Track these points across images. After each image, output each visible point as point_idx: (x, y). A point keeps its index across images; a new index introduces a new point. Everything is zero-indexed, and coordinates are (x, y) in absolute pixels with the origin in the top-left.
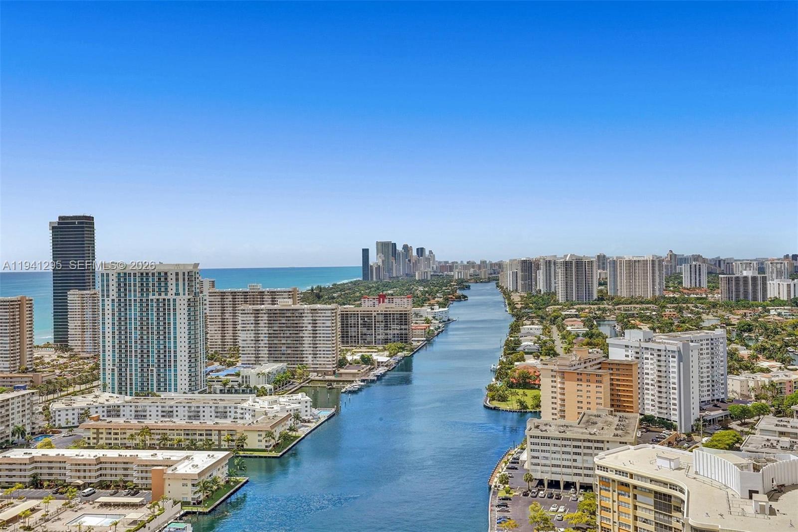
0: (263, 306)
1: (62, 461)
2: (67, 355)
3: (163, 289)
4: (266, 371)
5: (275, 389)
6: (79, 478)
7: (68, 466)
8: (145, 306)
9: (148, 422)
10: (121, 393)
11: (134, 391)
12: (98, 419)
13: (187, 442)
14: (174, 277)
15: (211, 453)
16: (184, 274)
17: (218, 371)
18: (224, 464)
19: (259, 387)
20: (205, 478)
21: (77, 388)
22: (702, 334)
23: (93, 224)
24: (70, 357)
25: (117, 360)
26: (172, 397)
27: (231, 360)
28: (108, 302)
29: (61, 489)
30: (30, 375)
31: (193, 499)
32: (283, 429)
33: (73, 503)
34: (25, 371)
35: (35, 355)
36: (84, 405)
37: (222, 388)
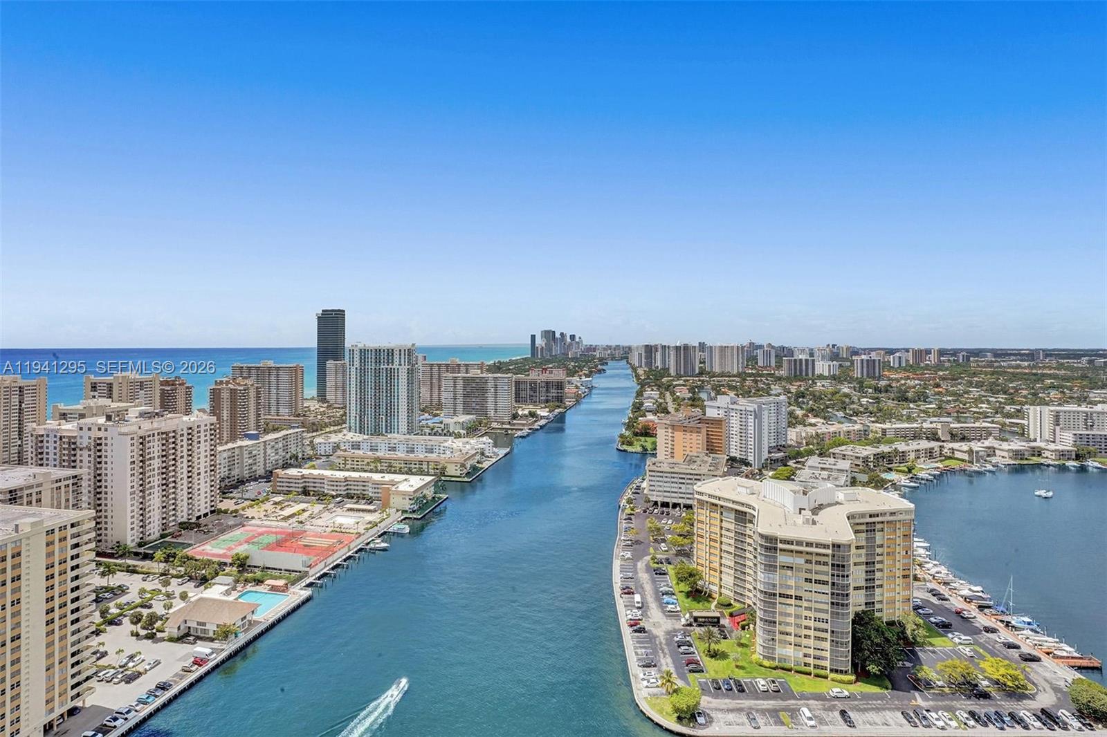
0: (459, 375)
1: (322, 478)
2: (326, 405)
3: (390, 361)
4: (461, 421)
5: (468, 433)
6: (333, 490)
7: (326, 482)
8: (377, 372)
9: (379, 454)
10: (361, 433)
11: (369, 432)
12: (345, 451)
13: (406, 469)
14: (398, 353)
15: (422, 477)
16: (405, 350)
17: (427, 420)
18: (431, 485)
19: (456, 432)
20: (419, 494)
21: (332, 428)
22: (771, 399)
23: (344, 315)
24: (328, 407)
25: (358, 410)
26: (395, 437)
27: (437, 412)
28: (353, 370)
29: (321, 497)
30: (302, 419)
31: (410, 509)
32: (473, 462)
33: (329, 507)
34: (298, 415)
35: (305, 405)
36: (336, 440)
37: (430, 432)
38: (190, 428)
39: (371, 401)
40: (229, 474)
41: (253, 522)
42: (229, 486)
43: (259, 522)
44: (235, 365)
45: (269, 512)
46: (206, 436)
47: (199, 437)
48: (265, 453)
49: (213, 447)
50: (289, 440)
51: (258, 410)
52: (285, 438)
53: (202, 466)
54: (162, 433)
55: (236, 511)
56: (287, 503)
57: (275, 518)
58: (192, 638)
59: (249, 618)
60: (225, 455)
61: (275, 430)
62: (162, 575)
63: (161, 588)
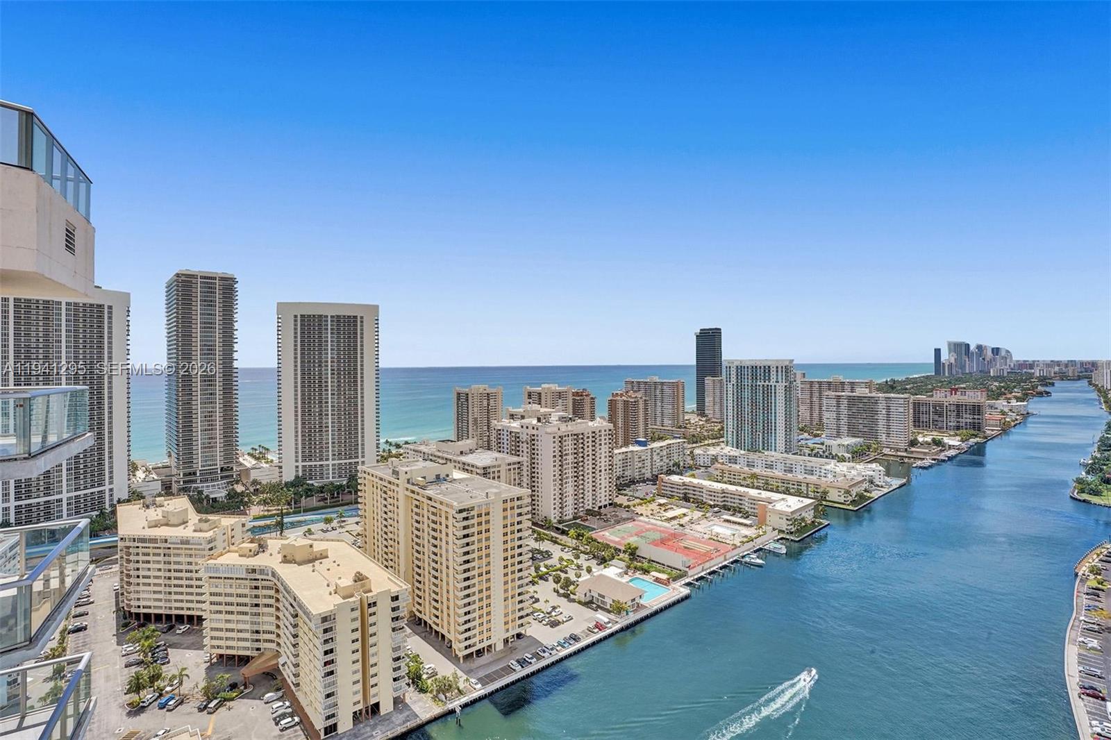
0: (843, 393)
1: (701, 487)
2: (704, 419)
3: (767, 378)
4: (846, 443)
5: (853, 458)
6: (711, 500)
7: (704, 492)
8: (754, 389)
9: (755, 470)
10: (738, 448)
11: (746, 448)
12: (723, 464)
13: (783, 488)
14: (775, 369)
15: (801, 499)
16: (782, 367)
17: (807, 440)
18: (810, 508)
19: (840, 455)
20: (796, 516)
21: (710, 441)
23: (721, 333)
24: (706, 421)
25: (735, 426)
26: (774, 455)
27: (818, 432)
28: (730, 386)
29: (700, 505)
30: (683, 430)
31: (787, 529)
32: (859, 489)
33: (707, 515)
34: (680, 427)
35: (686, 418)
36: (714, 453)
37: (810, 452)
38: (594, 432)
39: (748, 417)
40: (623, 474)
41: (641, 518)
42: (623, 485)
43: (647, 520)
44: (627, 380)
45: (655, 512)
46: (605, 439)
47: (600, 440)
48: (652, 459)
49: (610, 450)
50: (672, 449)
51: (646, 420)
52: (669, 446)
53: (603, 464)
54: (575, 435)
55: (628, 507)
56: (670, 506)
57: (659, 518)
58: (594, 606)
59: (637, 600)
60: (620, 457)
61: (661, 439)
62: (574, 549)
63: (573, 559)
